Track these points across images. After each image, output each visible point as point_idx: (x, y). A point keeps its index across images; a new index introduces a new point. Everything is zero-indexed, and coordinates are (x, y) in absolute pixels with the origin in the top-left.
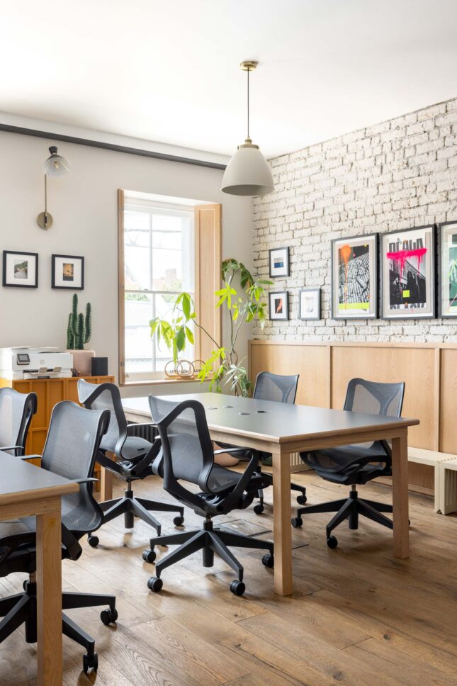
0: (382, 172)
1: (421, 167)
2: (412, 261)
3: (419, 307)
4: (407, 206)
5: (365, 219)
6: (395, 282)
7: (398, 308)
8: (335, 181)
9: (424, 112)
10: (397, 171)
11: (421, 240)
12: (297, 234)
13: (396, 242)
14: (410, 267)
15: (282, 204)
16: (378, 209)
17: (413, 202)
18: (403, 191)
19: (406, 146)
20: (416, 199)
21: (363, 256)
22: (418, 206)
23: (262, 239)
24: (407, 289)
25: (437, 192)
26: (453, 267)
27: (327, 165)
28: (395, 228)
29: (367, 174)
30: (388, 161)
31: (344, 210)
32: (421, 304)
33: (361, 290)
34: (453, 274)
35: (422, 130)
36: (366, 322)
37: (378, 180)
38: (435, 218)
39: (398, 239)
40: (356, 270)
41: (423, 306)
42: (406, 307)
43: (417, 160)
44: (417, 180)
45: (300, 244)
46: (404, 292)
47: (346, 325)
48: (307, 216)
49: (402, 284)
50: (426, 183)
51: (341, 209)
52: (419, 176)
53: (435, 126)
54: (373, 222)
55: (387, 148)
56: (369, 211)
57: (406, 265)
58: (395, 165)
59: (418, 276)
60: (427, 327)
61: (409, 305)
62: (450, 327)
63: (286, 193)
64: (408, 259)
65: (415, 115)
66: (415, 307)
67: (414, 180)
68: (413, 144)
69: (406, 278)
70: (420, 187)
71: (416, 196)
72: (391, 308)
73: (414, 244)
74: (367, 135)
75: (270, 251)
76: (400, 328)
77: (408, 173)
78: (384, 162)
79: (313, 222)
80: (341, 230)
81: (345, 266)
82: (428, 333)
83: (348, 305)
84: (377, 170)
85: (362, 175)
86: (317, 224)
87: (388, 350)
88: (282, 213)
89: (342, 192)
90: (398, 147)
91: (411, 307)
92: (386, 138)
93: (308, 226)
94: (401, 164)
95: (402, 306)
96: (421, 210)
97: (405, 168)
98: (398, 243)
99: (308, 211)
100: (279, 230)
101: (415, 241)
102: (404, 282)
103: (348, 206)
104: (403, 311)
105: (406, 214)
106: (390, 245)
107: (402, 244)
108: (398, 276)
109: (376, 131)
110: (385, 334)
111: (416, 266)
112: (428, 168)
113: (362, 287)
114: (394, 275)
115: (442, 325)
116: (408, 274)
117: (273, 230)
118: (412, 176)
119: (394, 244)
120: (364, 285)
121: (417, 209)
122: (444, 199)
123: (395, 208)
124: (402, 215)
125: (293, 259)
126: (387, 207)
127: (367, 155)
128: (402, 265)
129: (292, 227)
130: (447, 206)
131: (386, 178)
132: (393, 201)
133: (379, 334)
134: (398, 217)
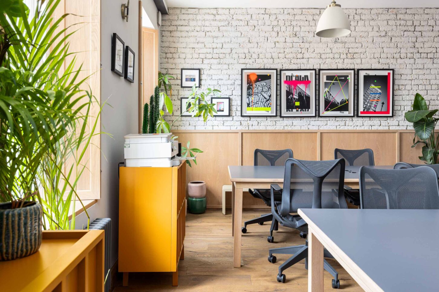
0: (278, 35)
1: (305, 38)
2: (302, 87)
3: (305, 111)
4: (296, 57)
5: (265, 60)
6: (290, 97)
7: (292, 111)
8: (241, 34)
9: (306, 10)
10: (288, 37)
11: (307, 76)
12: (206, 61)
13: (290, 75)
14: (300, 89)
15: (192, 40)
16: (275, 55)
17: (300, 56)
18: (293, 49)
19: (295, 25)
20: (301, 54)
21: (267, 81)
22: (303, 58)
23: (170, 61)
24: (298, 101)
25: (315, 52)
26: (327, 92)
27: (234, 23)
28: (287, 68)
29: (267, 35)
30: (282, 30)
31: (249, 52)
32: (307, 110)
33: (265, 100)
34: (327, 95)
35: (305, 19)
36: (266, 119)
37: (276, 40)
38: (313, 66)
39: (292, 74)
40: (261, 89)
41: (308, 111)
42: (297, 111)
43: (302, 34)
44: (302, 44)
45: (209, 68)
46: (296, 102)
47: (250, 120)
48: (215, 51)
49: (294, 98)
50: (308, 47)
51: (246, 51)
52: (303, 42)
53: (313, 19)
54: (272, 62)
55: (281, 23)
56: (269, 56)
57: (297, 88)
58: (287, 33)
59: (305, 95)
60: (309, 121)
61: (299, 110)
62: (322, 122)
63: (195, 34)
64: (298, 85)
65: (301, 10)
66: (303, 111)
67: (300, 44)
68: (299, 25)
69: (297, 95)
70: (304, 49)
71: (301, 53)
72: (287, 111)
73: (303, 78)
74: (266, 12)
75: (182, 69)
76: (291, 122)
77: (296, 39)
78: (279, 30)
79: (221, 56)
80: (246, 64)
81: (252, 85)
82: (309, 125)
83: (254, 108)
84: (275, 34)
85: (263, 34)
86: (225, 57)
87: (285, 134)
88: (192, 45)
89: (247, 41)
90: (289, 24)
91: (301, 111)
92: (280, 17)
93: (218, 58)
94: (291, 34)
95: (294, 110)
96: (304, 61)
97: (294, 37)
98: (292, 76)
99: (216, 48)
100: (189, 56)
101: (304, 76)
102: (296, 97)
103: (252, 50)
104: (294, 113)
105: (295, 61)
106: (287, 76)
107: (295, 77)
108: (292, 94)
109: (273, 12)
110: (281, 125)
111: (304, 90)
112: (309, 39)
113: (265, 98)
114: (288, 93)
115: (318, 120)
116: (299, 93)
117: (182, 56)
118: (299, 41)
119: (289, 76)
120: (268, 98)
121: (302, 59)
122: (320, 57)
123: (287, 56)
124: (292, 61)
125: (203, 77)
126: (281, 55)
127: (267, 24)
128: (295, 88)
129: (202, 56)
130: (320, 61)
131: (281, 39)
132: (286, 53)
133: (275, 125)
134: (289, 62)
